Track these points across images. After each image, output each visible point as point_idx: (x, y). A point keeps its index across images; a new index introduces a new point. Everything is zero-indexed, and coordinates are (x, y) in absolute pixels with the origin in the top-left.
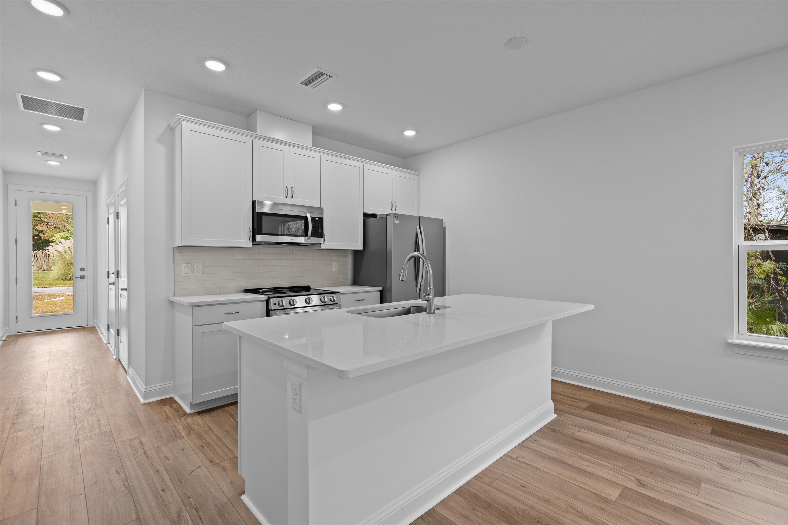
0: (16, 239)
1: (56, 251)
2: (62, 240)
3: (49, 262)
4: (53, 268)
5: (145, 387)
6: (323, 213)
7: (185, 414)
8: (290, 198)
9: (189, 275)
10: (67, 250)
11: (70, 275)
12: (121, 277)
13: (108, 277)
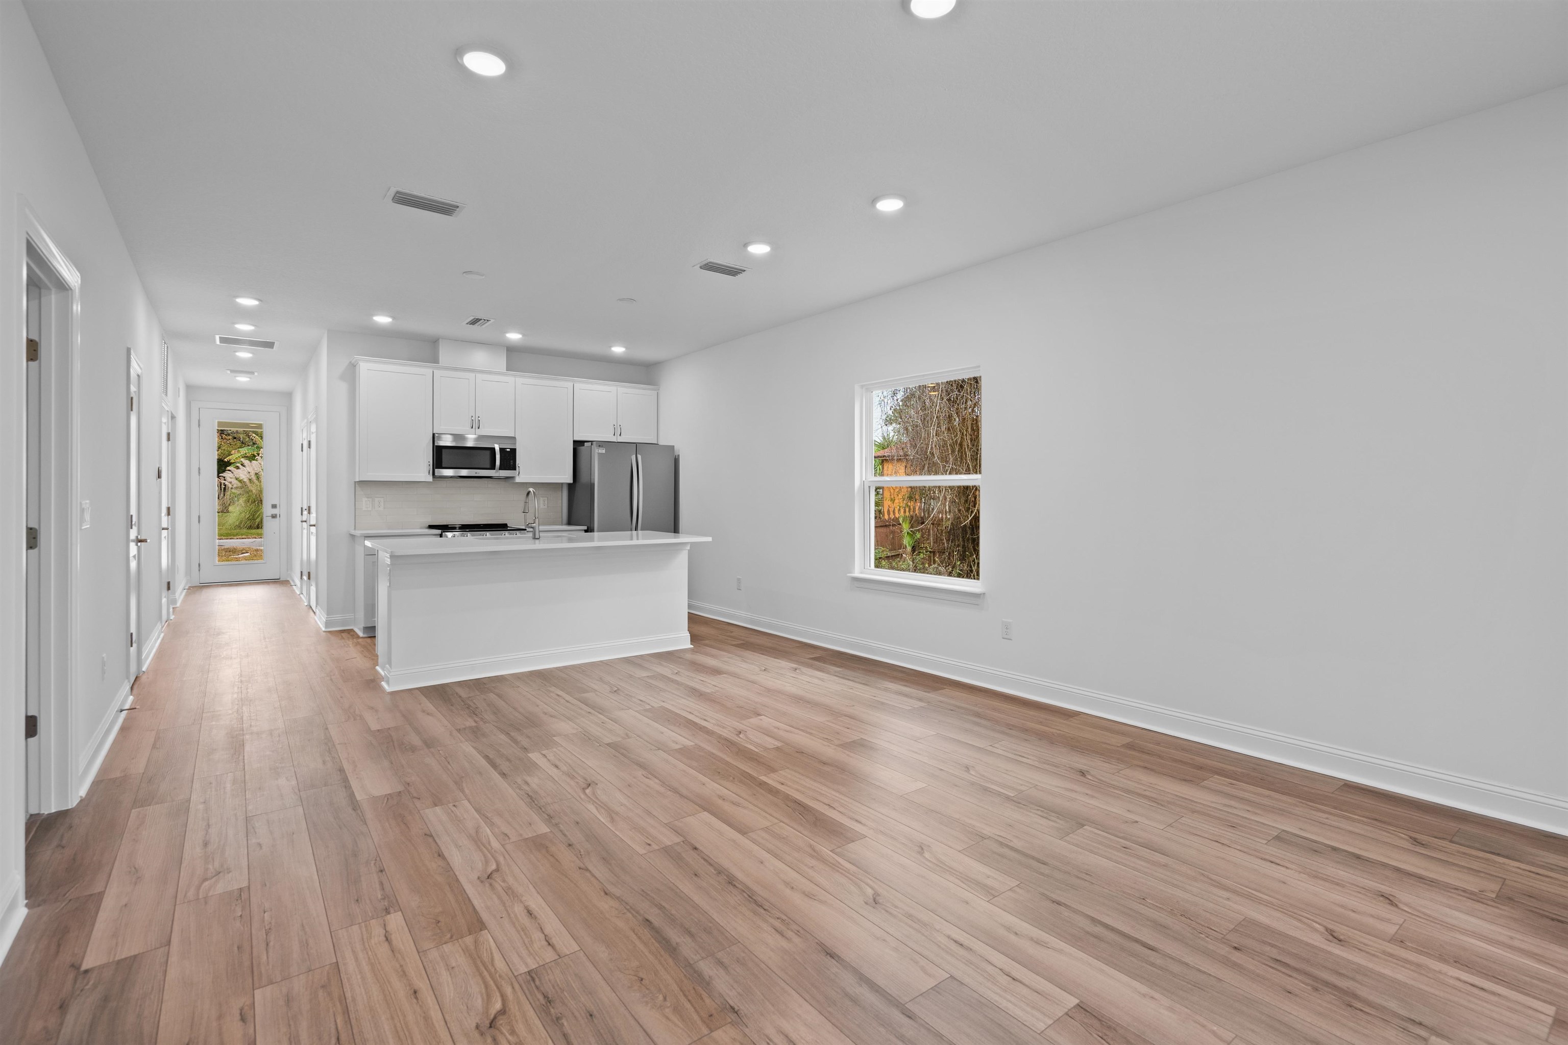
0: (199, 468)
1: (237, 479)
2: (246, 462)
3: (225, 498)
4: (231, 509)
5: (326, 616)
6: (516, 442)
7: (358, 637)
8: (477, 428)
9: (370, 509)
10: (254, 478)
11: (258, 520)
12: (312, 513)
13: (302, 515)
